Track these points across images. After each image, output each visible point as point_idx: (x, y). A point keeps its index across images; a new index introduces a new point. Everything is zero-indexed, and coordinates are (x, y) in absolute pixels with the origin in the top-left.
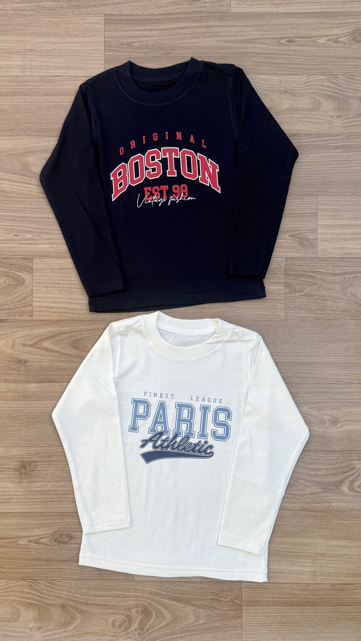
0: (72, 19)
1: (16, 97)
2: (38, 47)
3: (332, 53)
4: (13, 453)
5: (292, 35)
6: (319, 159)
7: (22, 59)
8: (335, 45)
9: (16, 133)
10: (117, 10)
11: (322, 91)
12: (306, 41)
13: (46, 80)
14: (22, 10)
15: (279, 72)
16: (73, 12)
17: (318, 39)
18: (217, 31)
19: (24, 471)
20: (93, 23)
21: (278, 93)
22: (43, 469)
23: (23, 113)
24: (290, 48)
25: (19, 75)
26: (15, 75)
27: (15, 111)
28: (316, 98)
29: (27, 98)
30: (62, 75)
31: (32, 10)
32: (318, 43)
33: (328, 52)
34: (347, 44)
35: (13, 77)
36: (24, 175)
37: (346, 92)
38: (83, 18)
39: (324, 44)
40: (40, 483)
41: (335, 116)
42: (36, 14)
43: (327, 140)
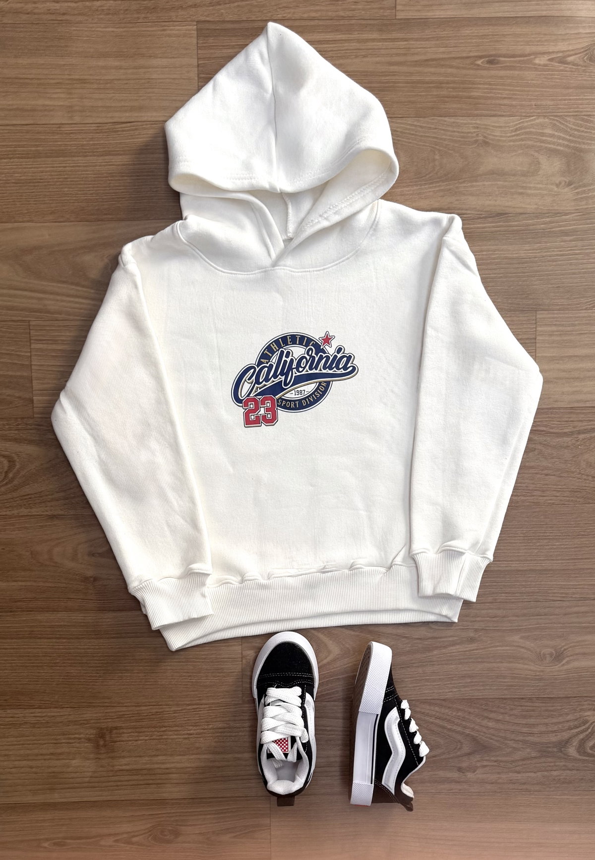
0: (145, 29)
1: (61, 159)
2: (91, 75)
3: (558, 81)
4: (85, 716)
5: (494, 53)
6: (539, 253)
7: (68, 97)
8: (561, 68)
9: (62, 217)
10: (216, 15)
11: (541, 142)
12: (515, 62)
13: (108, 129)
14: (64, 14)
15: (476, 112)
16: (146, 18)
17: (535, 58)
18: (376, 47)
19: (102, 743)
20: (179, 37)
21: (474, 146)
22: (131, 739)
23: (73, 184)
24: (493, 73)
25: (63, 122)
26: (57, 122)
27: (60, 182)
28: (532, 155)
29: (78, 161)
30: (133, 120)
31: (79, 14)
32: (535, 64)
33: (552, 79)
34: (579, 65)
35: (54, 126)
36: (77, 284)
37: (579, 143)
38: (162, 28)
39: (545, 65)
40: (127, 759)
41: (563, 183)
42: (87, 20)
43: (551, 222)
